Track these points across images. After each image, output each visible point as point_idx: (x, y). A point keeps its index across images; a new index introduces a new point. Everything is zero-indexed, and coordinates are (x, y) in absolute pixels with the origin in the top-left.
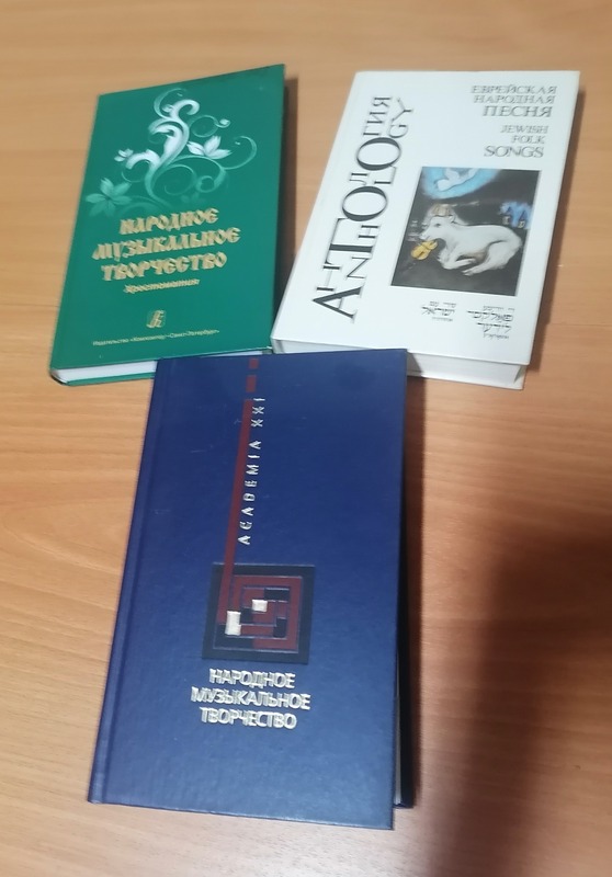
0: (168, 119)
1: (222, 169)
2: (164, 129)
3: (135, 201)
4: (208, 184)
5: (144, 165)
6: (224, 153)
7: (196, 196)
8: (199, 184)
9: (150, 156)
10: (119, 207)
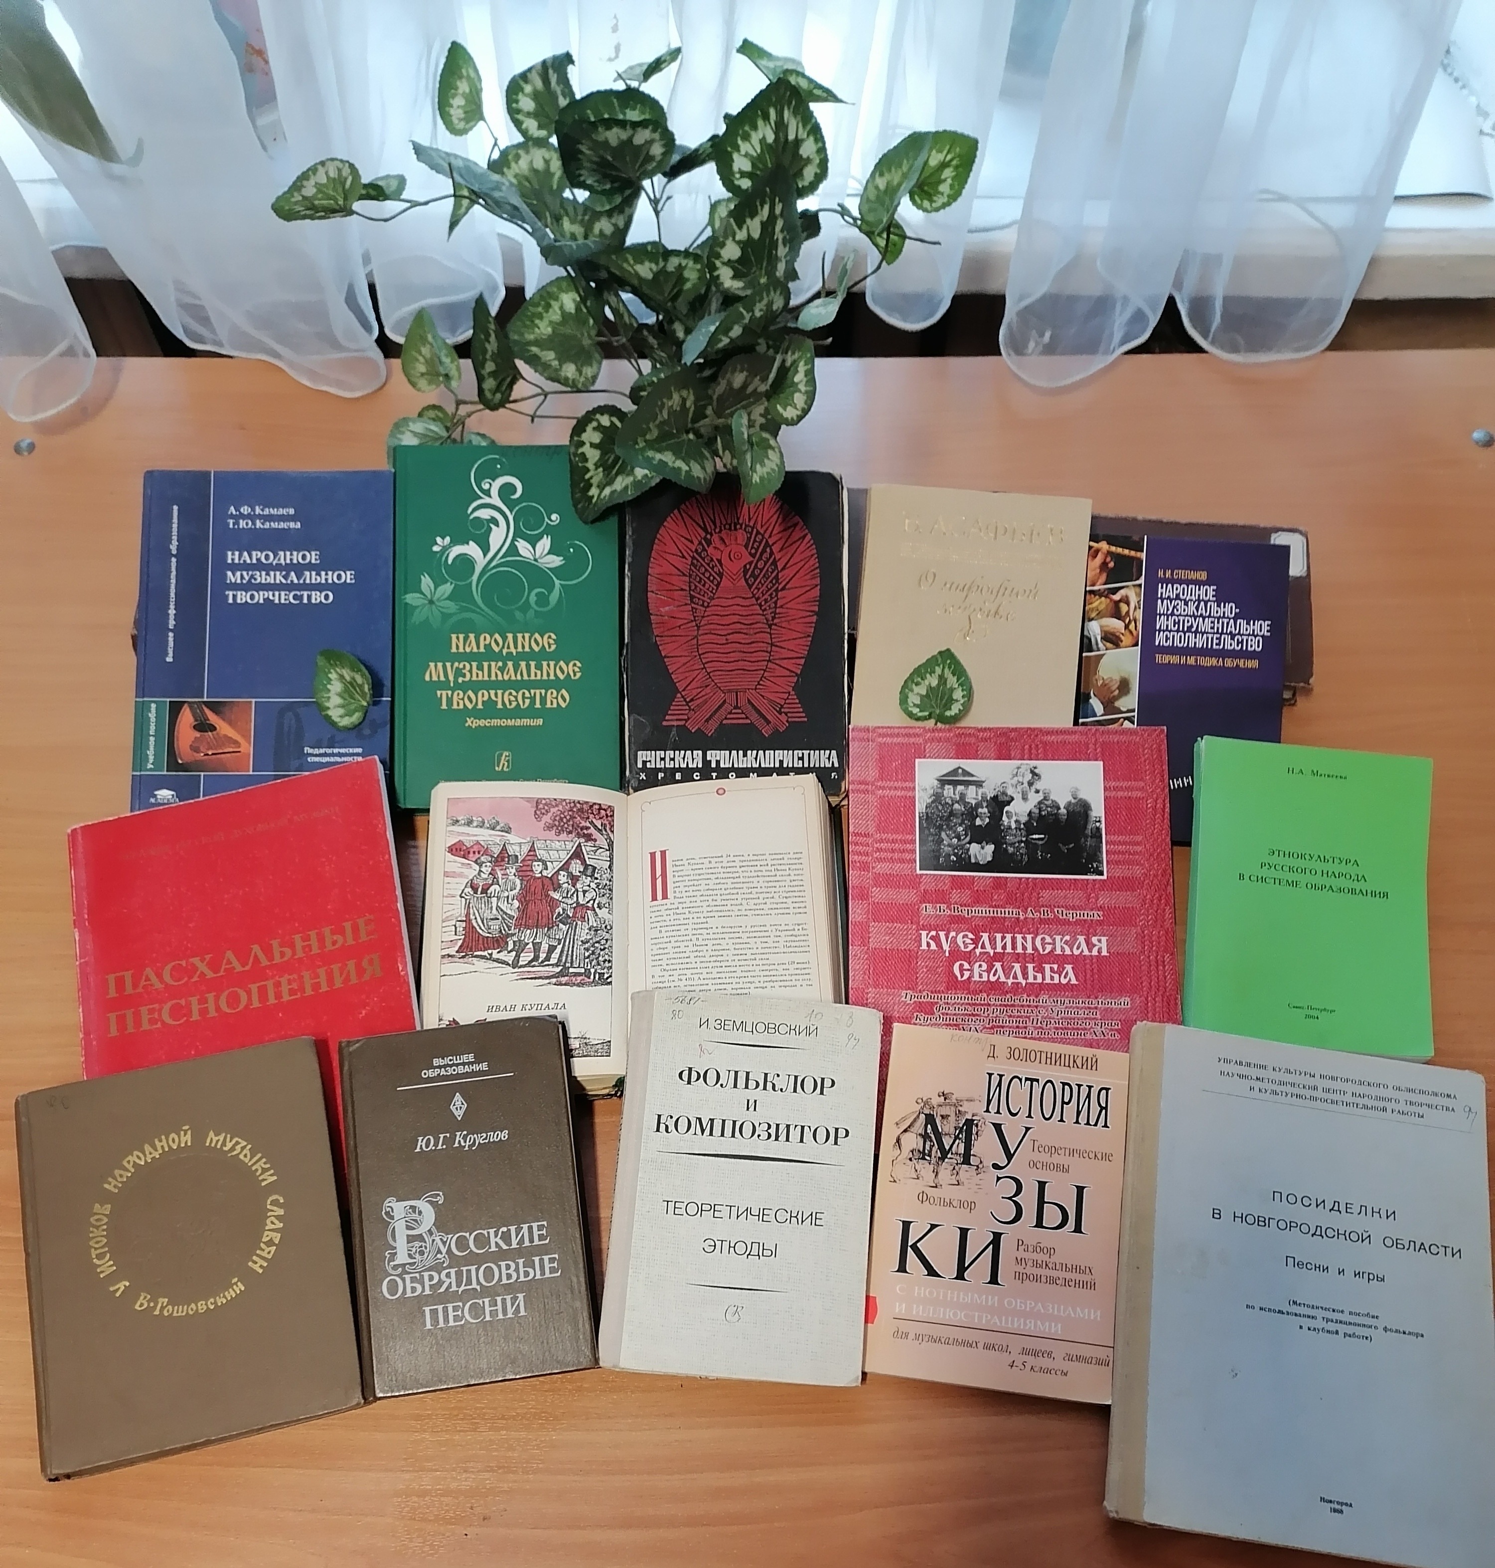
0: (487, 500)
1: (557, 582)
2: (484, 514)
3: (463, 609)
4: (543, 600)
5: (466, 562)
6: (556, 561)
7: (531, 614)
8: (533, 598)
9: (472, 549)
10: (446, 616)
